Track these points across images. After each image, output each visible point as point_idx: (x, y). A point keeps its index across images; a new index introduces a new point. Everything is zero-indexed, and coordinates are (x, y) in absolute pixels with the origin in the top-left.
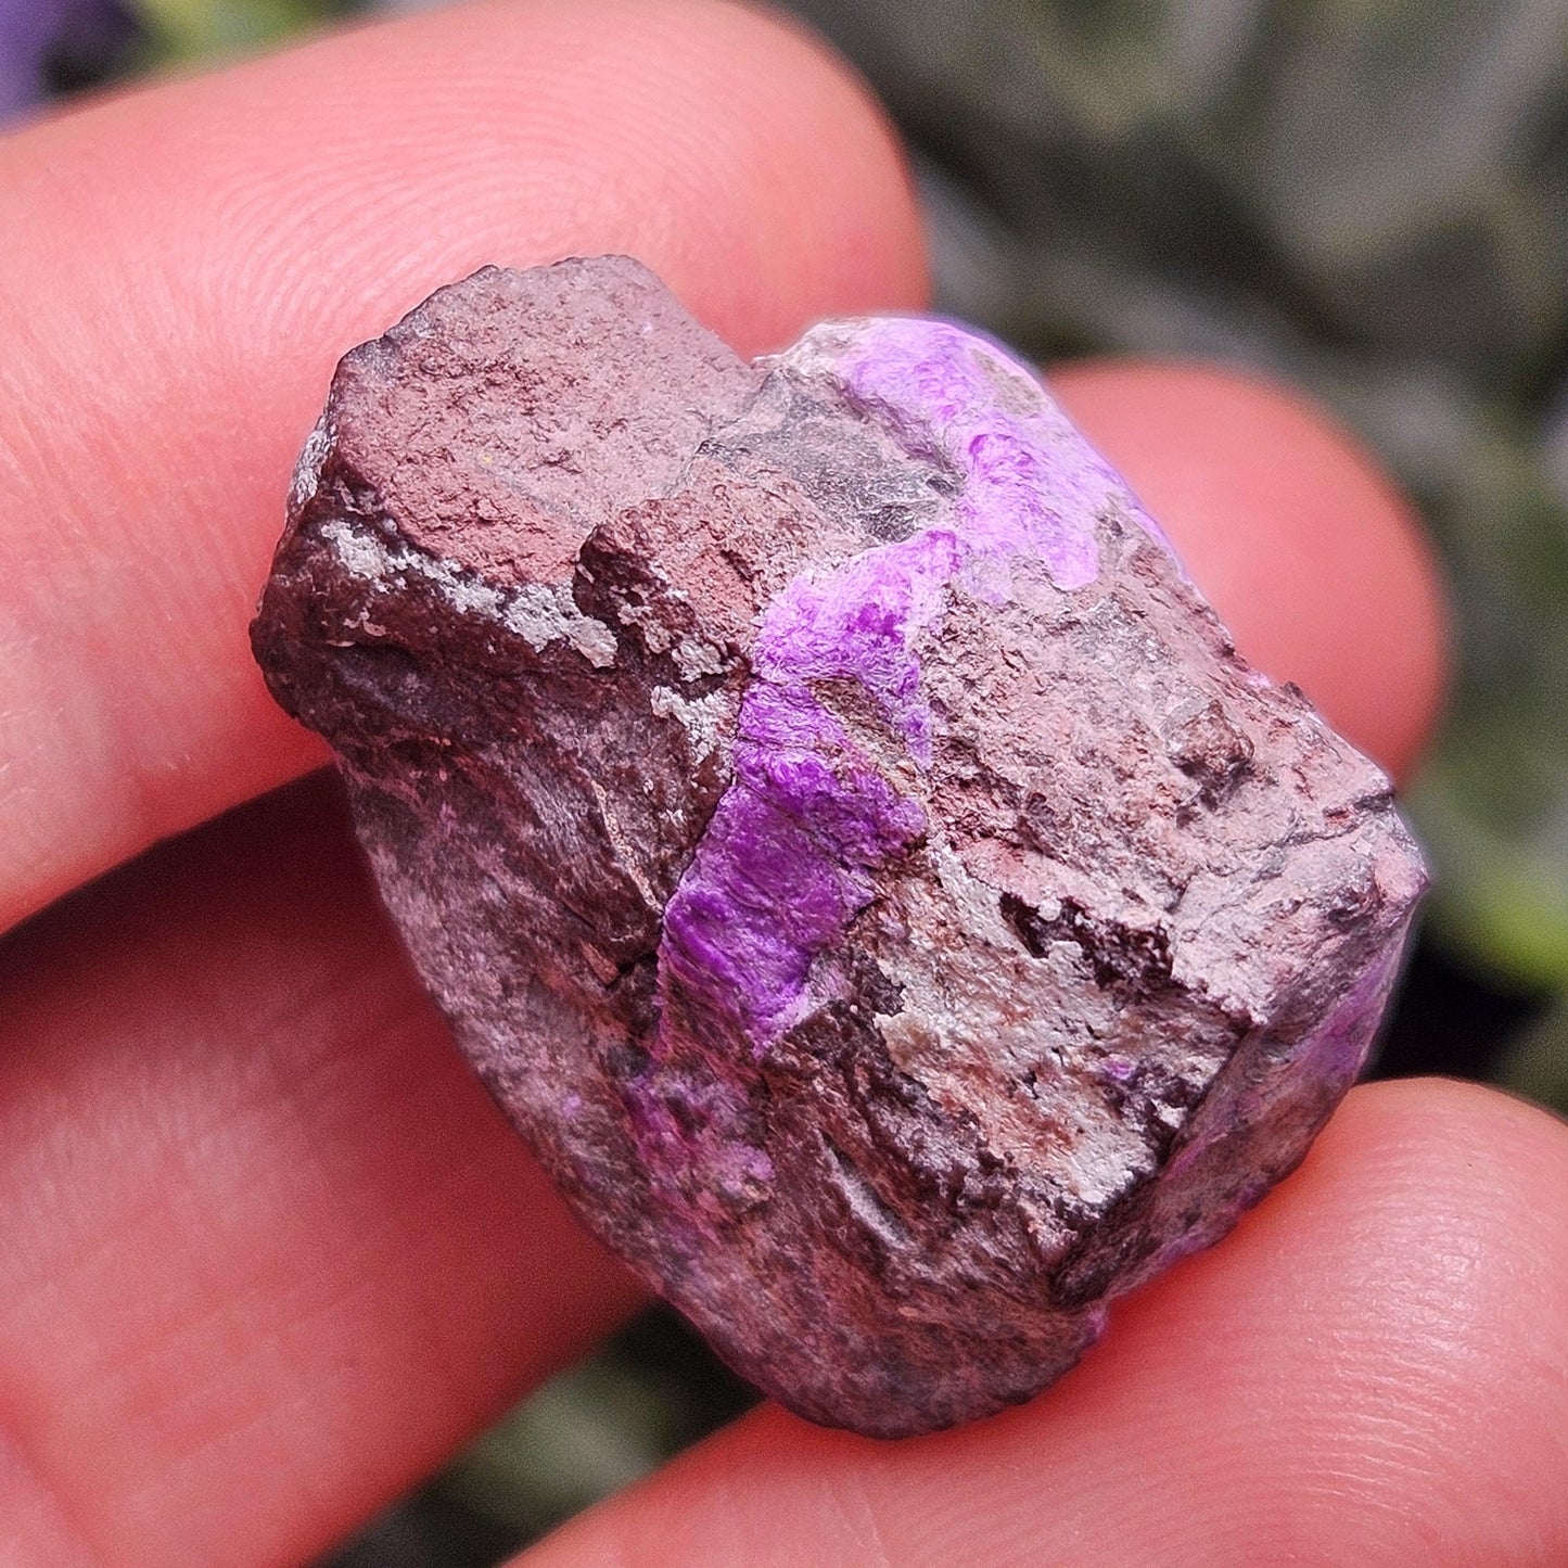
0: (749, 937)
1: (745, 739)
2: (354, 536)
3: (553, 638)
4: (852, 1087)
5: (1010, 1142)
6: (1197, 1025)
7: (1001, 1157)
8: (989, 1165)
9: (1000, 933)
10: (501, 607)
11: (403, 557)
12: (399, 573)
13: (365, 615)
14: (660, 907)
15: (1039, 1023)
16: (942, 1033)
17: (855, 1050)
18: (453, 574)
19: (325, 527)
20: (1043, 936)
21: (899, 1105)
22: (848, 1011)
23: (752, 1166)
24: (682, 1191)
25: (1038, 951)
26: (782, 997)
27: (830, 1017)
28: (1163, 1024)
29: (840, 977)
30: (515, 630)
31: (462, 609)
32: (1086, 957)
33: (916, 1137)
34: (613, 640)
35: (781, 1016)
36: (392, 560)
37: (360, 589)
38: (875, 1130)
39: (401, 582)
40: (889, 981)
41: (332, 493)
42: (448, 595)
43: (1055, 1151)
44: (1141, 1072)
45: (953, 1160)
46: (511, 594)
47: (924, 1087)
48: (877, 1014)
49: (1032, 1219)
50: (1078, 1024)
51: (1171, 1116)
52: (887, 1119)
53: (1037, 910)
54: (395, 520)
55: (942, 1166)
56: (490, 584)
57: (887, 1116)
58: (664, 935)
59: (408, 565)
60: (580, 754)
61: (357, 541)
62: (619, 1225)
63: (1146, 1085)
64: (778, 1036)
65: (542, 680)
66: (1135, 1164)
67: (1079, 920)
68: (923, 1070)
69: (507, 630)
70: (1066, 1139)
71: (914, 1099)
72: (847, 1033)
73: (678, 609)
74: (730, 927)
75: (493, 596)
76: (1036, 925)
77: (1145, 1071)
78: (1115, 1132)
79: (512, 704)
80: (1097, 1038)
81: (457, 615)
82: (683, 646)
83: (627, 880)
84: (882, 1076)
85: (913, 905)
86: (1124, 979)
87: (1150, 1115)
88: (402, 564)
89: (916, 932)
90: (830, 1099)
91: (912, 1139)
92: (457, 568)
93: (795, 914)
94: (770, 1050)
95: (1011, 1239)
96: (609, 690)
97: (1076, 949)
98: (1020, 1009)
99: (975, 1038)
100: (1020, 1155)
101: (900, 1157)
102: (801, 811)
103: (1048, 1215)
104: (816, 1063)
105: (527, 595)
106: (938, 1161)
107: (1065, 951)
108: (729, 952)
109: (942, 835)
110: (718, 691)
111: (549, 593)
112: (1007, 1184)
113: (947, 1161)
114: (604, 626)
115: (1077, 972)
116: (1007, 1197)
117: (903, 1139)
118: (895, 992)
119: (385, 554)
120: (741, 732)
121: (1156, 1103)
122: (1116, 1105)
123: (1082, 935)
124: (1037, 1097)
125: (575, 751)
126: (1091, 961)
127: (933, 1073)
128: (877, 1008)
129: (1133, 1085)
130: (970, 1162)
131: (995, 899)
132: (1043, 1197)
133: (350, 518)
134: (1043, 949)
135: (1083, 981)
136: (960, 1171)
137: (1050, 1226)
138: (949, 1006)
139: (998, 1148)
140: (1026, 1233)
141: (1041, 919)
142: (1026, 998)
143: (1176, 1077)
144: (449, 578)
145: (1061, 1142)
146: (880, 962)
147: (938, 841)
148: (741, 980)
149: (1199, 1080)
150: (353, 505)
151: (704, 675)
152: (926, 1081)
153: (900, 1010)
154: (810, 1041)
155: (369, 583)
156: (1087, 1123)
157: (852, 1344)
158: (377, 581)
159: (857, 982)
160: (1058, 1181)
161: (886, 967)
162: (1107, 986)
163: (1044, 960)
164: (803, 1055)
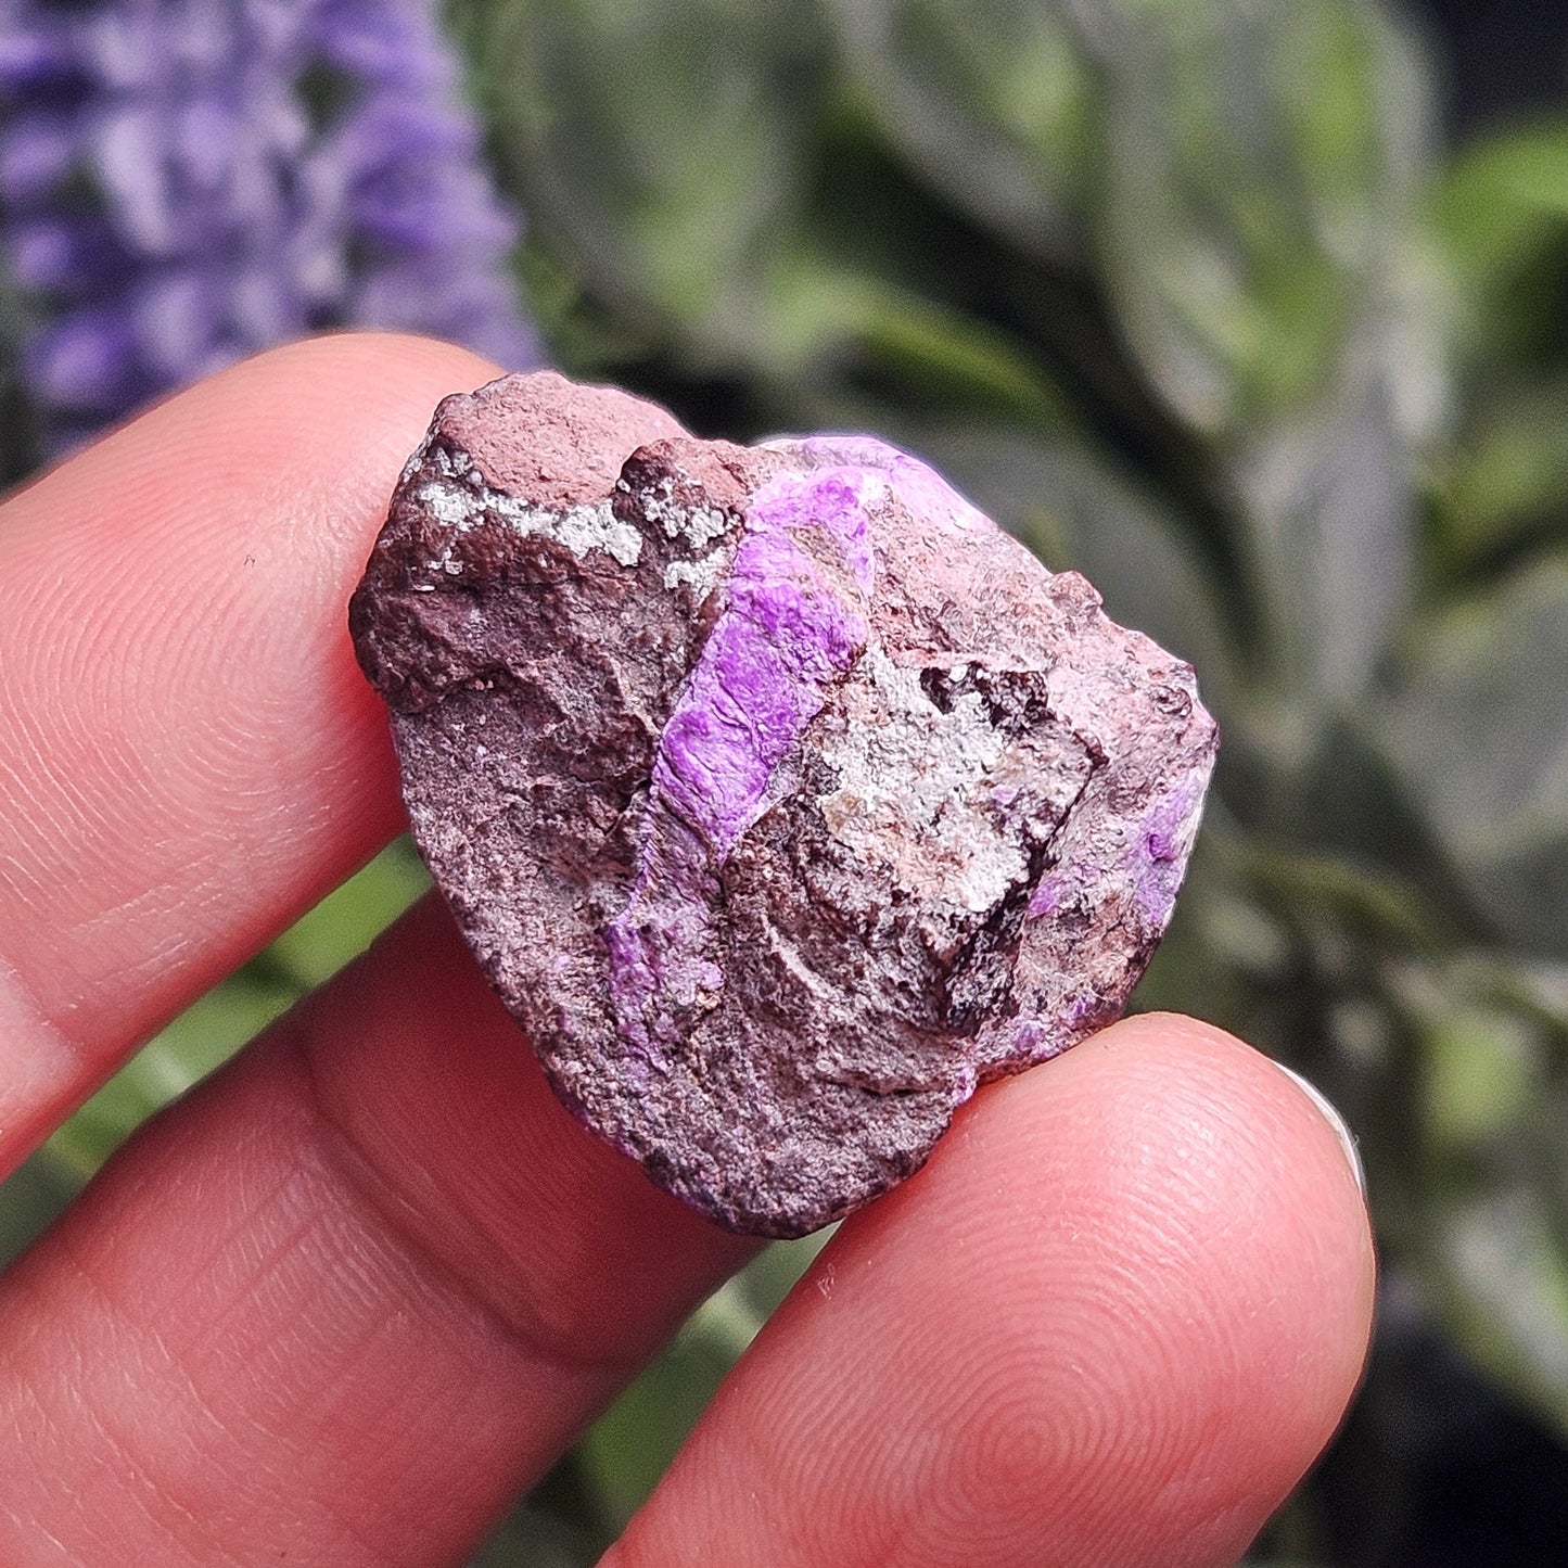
0: (725, 750)
1: (738, 576)
2: (447, 495)
3: (593, 546)
4: (794, 861)
5: (915, 878)
6: (1063, 754)
7: (909, 890)
8: (897, 897)
9: (922, 703)
10: (555, 525)
11: (484, 501)
12: (479, 513)
13: (448, 554)
14: (659, 732)
15: (944, 769)
16: (869, 799)
17: (799, 832)
18: (521, 508)
19: (425, 492)
20: (952, 694)
21: (832, 867)
22: (795, 801)
23: (704, 978)
24: (644, 1022)
25: (945, 705)
26: (744, 804)
27: (782, 810)
28: (1037, 755)
29: (793, 777)
30: (565, 543)
31: (524, 534)
32: (984, 702)
33: (844, 890)
34: (640, 539)
35: (743, 820)
36: (475, 505)
37: (444, 533)
38: (810, 892)
39: (480, 520)
40: (830, 768)
41: (432, 464)
42: (515, 524)
43: (951, 877)
44: (1020, 796)
45: (872, 902)
46: (563, 514)
47: (851, 849)
48: (818, 796)
49: (931, 934)
50: (974, 764)
51: (1040, 830)
52: (821, 878)
53: (948, 672)
54: (481, 473)
55: (863, 909)
56: (548, 510)
57: (821, 877)
58: (660, 757)
59: (488, 506)
60: (603, 642)
61: (449, 498)
62: (587, 1073)
63: (1023, 808)
64: (740, 837)
65: (579, 581)
66: (1011, 877)
67: (980, 674)
68: (853, 834)
69: (556, 544)
70: (959, 864)
71: (843, 860)
72: (794, 816)
73: (693, 492)
74: (710, 741)
75: (549, 518)
76: (947, 685)
77: (1023, 795)
78: (997, 850)
79: (551, 615)
80: (989, 773)
81: (521, 539)
82: (695, 520)
83: (635, 720)
84: (820, 846)
85: (853, 704)
86: (1011, 716)
87: (1024, 832)
88: (482, 507)
89: (853, 723)
90: (776, 880)
91: (840, 892)
92: (525, 503)
93: (762, 728)
94: (731, 851)
95: (913, 960)
96: (630, 586)
97: (977, 697)
98: (930, 761)
99: (894, 798)
100: (924, 886)
101: (829, 905)
102: (775, 627)
103: (944, 929)
104: (767, 853)
105: (576, 514)
106: (860, 905)
107: (968, 704)
108: (708, 765)
109: (878, 644)
110: (719, 550)
111: (593, 511)
112: (913, 912)
113: (866, 904)
114: (634, 528)
115: (977, 717)
116: (912, 922)
117: (832, 894)
118: (834, 774)
119: (470, 500)
120: (736, 572)
121: (1029, 820)
122: (999, 824)
123: (982, 685)
124: (939, 834)
125: (599, 640)
126: (987, 704)
127: (859, 835)
128: (818, 792)
129: (1012, 807)
130: (884, 900)
131: (916, 676)
132: (940, 915)
133: (442, 480)
134: (951, 705)
135: (981, 725)
136: (876, 908)
137: (946, 936)
138: (875, 780)
139: (907, 884)
140: (925, 947)
141: (951, 681)
142: (935, 751)
143: (1046, 799)
144: (517, 512)
145: (956, 867)
146: (824, 754)
147: (874, 648)
148: (716, 790)
149: (1061, 802)
150: (450, 470)
151: (710, 539)
152: (853, 844)
153: (837, 788)
154: (765, 834)
155: (454, 526)
156: (977, 848)
157: (772, 1122)
158: (461, 522)
159: (805, 775)
160: (952, 901)
161: (828, 757)
162: (998, 725)
163: (951, 714)
164: (757, 848)
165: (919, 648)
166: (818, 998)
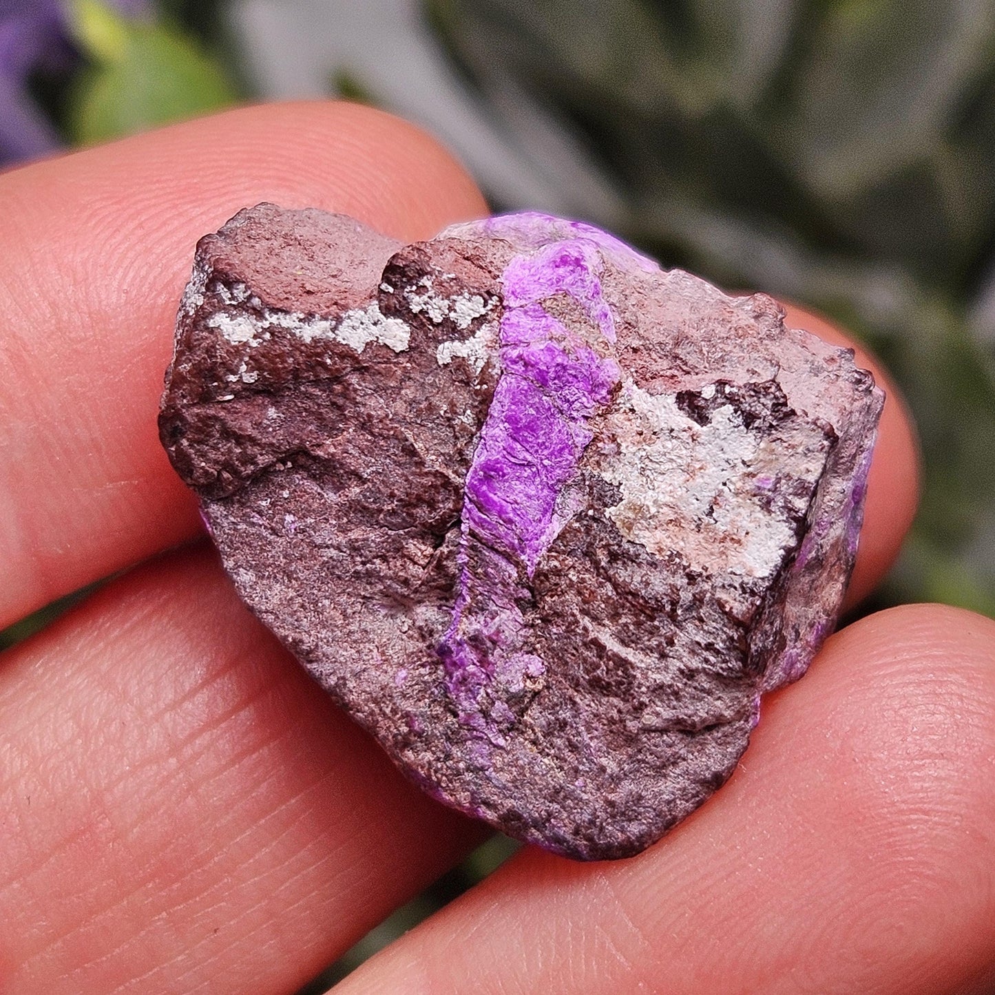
0: (519, 486)
1: (507, 345)
2: (231, 320)
3: (368, 341)
4: (596, 564)
5: (703, 560)
6: (805, 441)
7: (701, 570)
8: (692, 578)
9: (681, 420)
10: (334, 329)
11: (266, 320)
12: (265, 330)
13: (244, 368)
14: (462, 481)
15: (711, 470)
16: (650, 504)
17: (595, 540)
18: (300, 320)
19: (212, 321)
20: (707, 409)
21: (630, 563)
22: (586, 515)
23: (528, 668)
24: (481, 711)
25: (703, 420)
26: (542, 525)
27: (577, 525)
28: (786, 445)
29: (579, 497)
30: (344, 343)
31: (308, 340)
32: (736, 411)
33: (644, 579)
34: (408, 329)
35: (543, 538)
36: (260, 324)
37: (238, 351)
38: (616, 586)
39: (267, 336)
40: (611, 484)
41: (214, 296)
42: (298, 334)
43: (733, 553)
44: (778, 480)
45: (670, 585)
46: (339, 320)
47: (643, 546)
48: (606, 509)
49: (727, 602)
50: (736, 461)
51: (801, 504)
52: (622, 574)
53: (700, 393)
54: (259, 298)
55: (664, 591)
56: (324, 318)
57: (622, 573)
58: (467, 500)
59: (271, 323)
60: (391, 416)
61: (234, 322)
62: (438, 759)
63: (782, 489)
64: (544, 552)
65: (361, 370)
66: (783, 544)
67: (727, 389)
68: (641, 533)
69: (339, 344)
70: (739, 542)
71: (637, 556)
72: (588, 530)
73: (452, 284)
74: (506, 481)
75: (326, 325)
76: (702, 403)
77: (780, 478)
78: (768, 525)
79: (340, 401)
80: (749, 466)
81: (305, 345)
82: (458, 306)
83: (437, 474)
84: (616, 547)
85: (619, 430)
86: (760, 418)
87: (789, 509)
88: (266, 324)
89: (624, 445)
90: (583, 581)
91: (642, 581)
92: (302, 316)
93: (546, 462)
94: (539, 563)
95: (714, 624)
96: (405, 367)
97: (729, 408)
98: (698, 465)
99: (672, 499)
100: (712, 565)
101: (635, 595)
102: (547, 381)
103: (737, 596)
104: (570, 561)
105: (349, 317)
106: (661, 589)
107: (722, 415)
108: (508, 499)
109: (631, 379)
110: (483, 327)
111: (363, 313)
112: (707, 586)
113: (666, 587)
114: (401, 321)
115: (732, 424)
116: (708, 595)
117: (636, 583)
118: (616, 489)
119: (254, 322)
120: (503, 343)
121: (790, 498)
122: (766, 505)
123: (731, 399)
124: (716, 522)
125: (387, 416)
126: (739, 412)
127: (647, 534)
128: (605, 505)
129: (775, 490)
130: (681, 581)
131: (672, 400)
132: (730, 585)
133: (225, 309)
134: (708, 418)
135: (736, 429)
136: (675, 589)
137: (740, 601)
138: (651, 487)
139: (696, 566)
140: (725, 613)
141: (704, 399)
142: (700, 457)
143: (799, 479)
144: (297, 324)
145: (736, 545)
146: (603, 474)
147: (628, 383)
148: (517, 519)
149: (811, 478)
150: (230, 299)
151: (474, 319)
152: (643, 541)
153: (621, 500)
154: (565, 546)
155: (246, 344)
156: (751, 526)
157: (609, 771)
158: (251, 340)
159: (590, 494)
160: (738, 573)
161: (607, 476)
162: (751, 427)
163: (709, 425)
164: (561, 558)
165: (661, 376)
166: (638, 668)
